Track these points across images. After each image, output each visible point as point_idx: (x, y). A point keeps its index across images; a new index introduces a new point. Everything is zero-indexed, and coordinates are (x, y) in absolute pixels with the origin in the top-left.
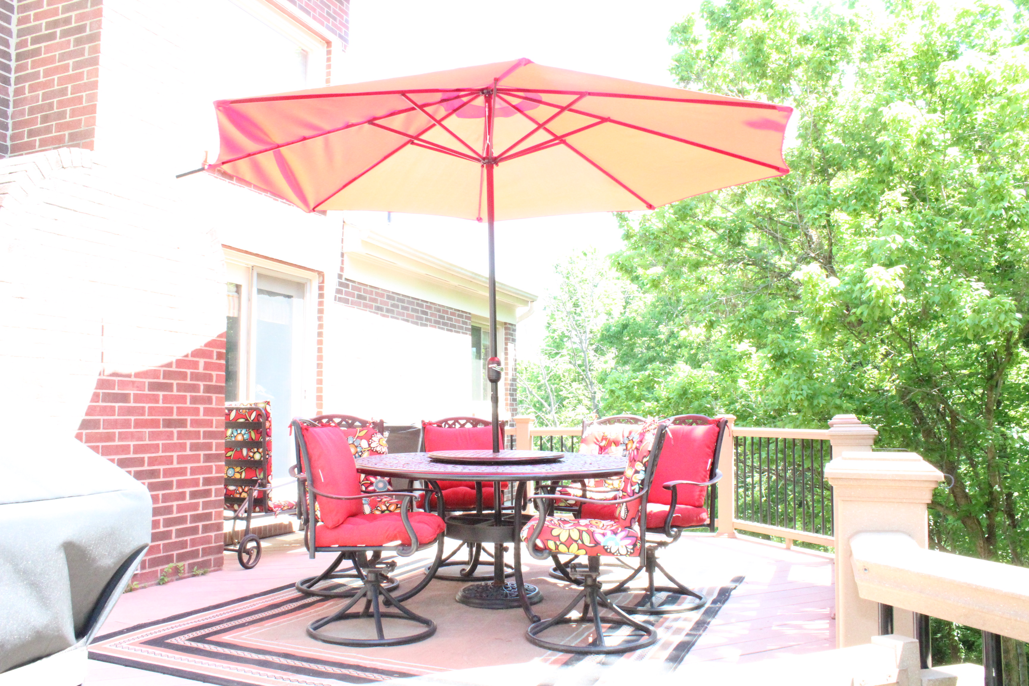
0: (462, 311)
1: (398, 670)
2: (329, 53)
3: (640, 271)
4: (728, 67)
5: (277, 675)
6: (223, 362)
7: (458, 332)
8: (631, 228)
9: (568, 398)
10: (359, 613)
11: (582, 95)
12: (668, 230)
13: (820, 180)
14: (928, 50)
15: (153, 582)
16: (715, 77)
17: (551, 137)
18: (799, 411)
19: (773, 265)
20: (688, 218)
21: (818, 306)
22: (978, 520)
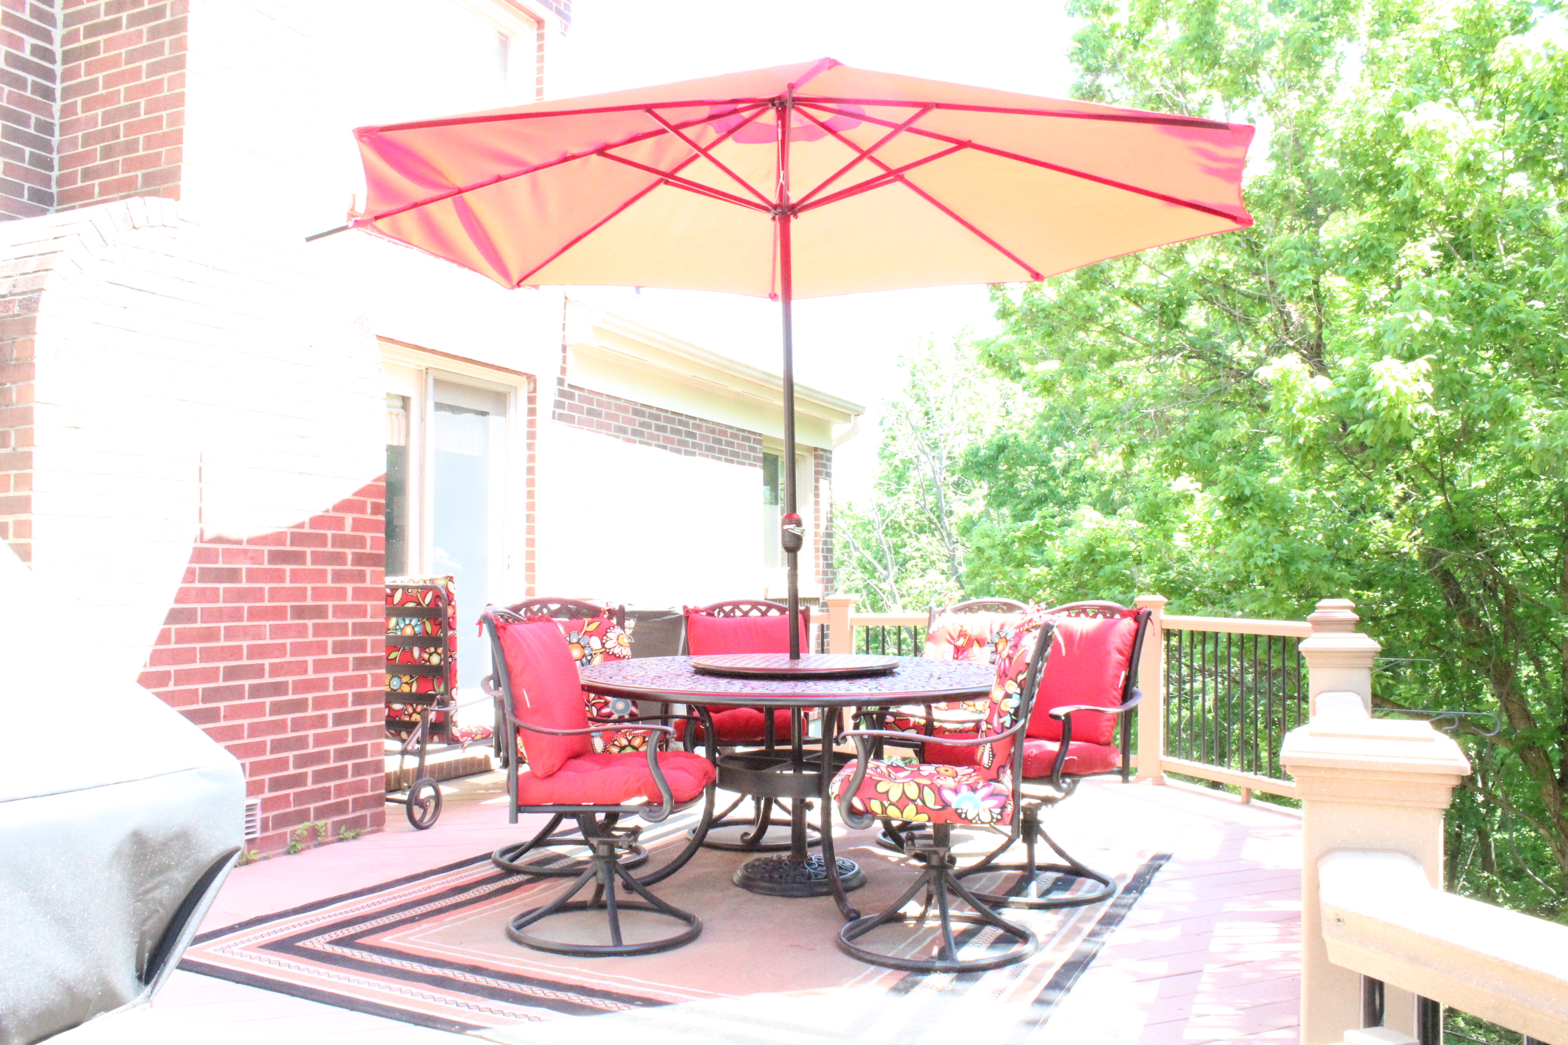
0: (749, 432)
1: (642, 995)
2: (541, 37)
3: (1025, 367)
4: (1162, 48)
5: (460, 1001)
6: (382, 518)
7: (744, 464)
8: (1009, 301)
9: (914, 558)
10: (585, 902)
11: (926, 107)
12: (1066, 304)
13: (1304, 226)
14: (1479, 18)
15: (281, 850)
16: (1141, 65)
17: (882, 172)
18: (1266, 583)
19: (1231, 359)
20: (1098, 286)
21: (1296, 421)
22: (1545, 753)
